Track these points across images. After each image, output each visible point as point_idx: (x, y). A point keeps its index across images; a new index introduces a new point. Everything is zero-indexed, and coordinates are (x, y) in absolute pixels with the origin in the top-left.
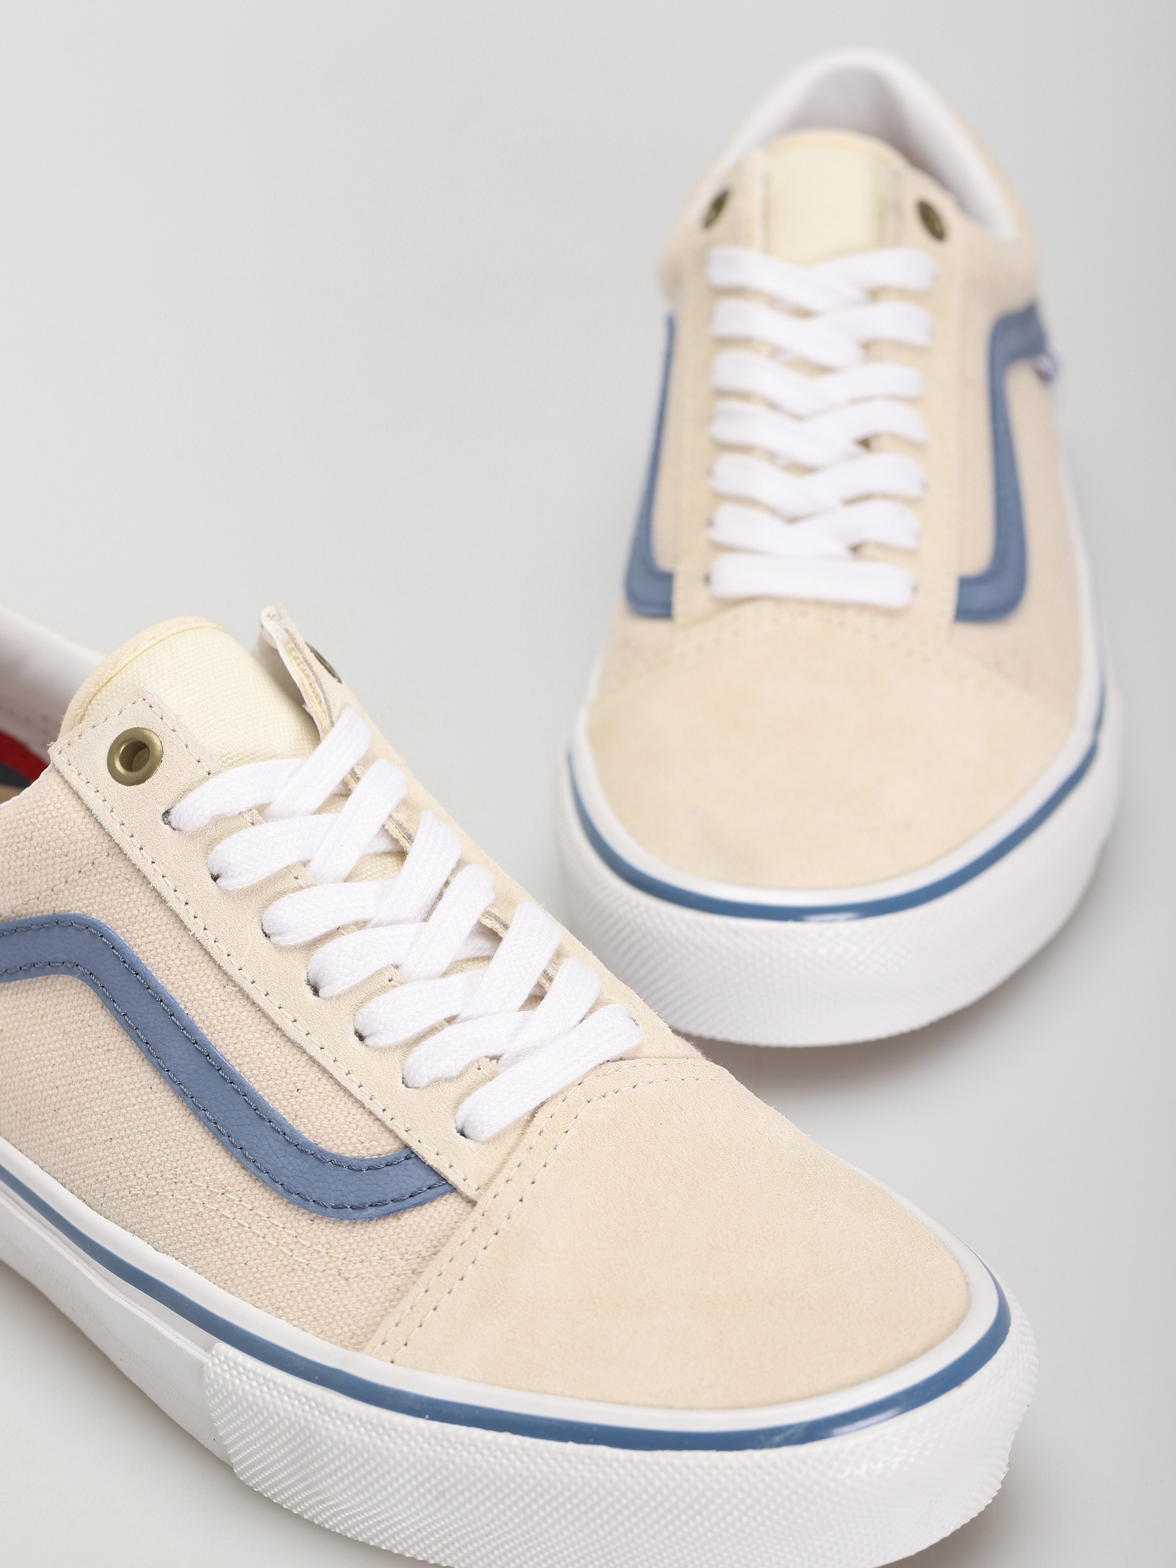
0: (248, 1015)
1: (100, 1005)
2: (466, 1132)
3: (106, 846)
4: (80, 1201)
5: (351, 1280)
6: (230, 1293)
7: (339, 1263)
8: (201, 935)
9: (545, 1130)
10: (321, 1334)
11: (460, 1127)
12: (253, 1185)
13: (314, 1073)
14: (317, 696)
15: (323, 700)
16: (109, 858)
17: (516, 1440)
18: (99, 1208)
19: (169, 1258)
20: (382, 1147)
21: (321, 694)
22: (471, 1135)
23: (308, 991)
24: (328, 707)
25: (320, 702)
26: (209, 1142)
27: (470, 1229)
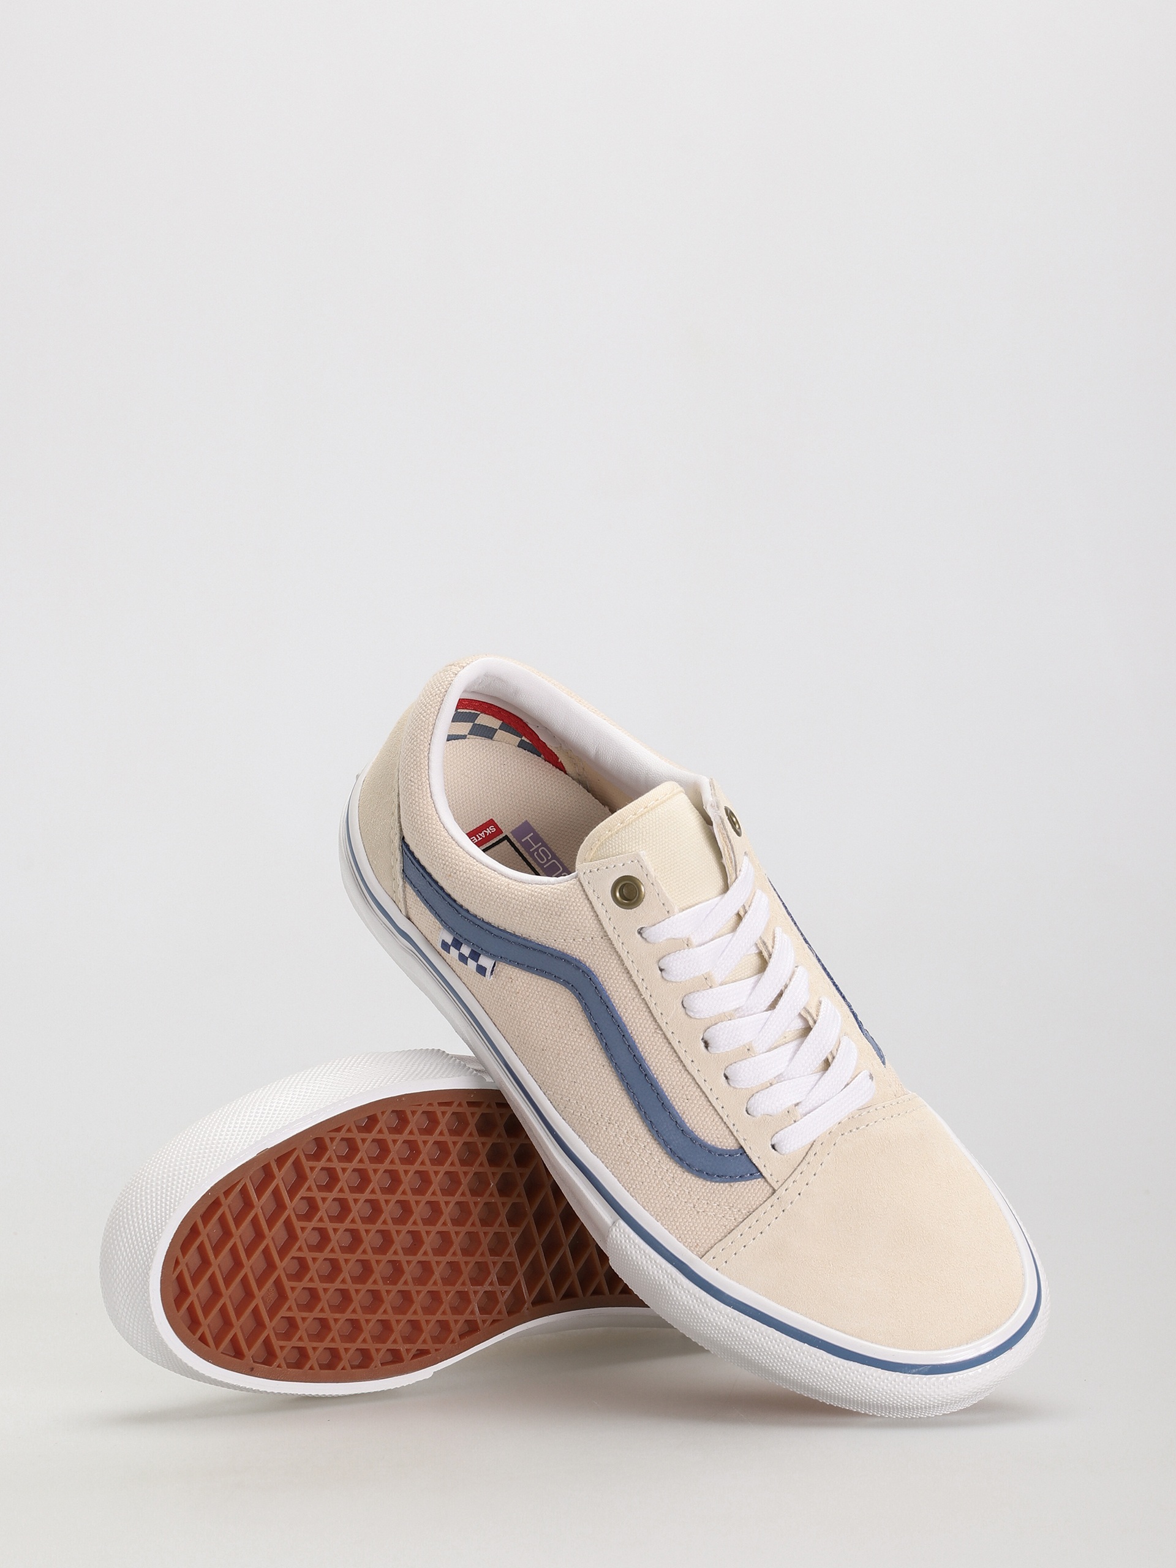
0: (666, 1048)
1: (581, 1010)
2: (776, 1147)
3: (601, 934)
4: (549, 1102)
5: (700, 1213)
6: (631, 1195)
7: (695, 1201)
8: (648, 999)
9: (818, 1153)
10: (679, 1238)
11: (773, 1143)
12: (653, 1142)
13: (698, 1092)
14: (731, 858)
15: (733, 861)
16: (602, 940)
17: (777, 1334)
18: (560, 1112)
19: (598, 1159)
20: (729, 1144)
21: (733, 858)
22: (778, 1150)
23: (703, 1044)
24: (736, 865)
25: (732, 862)
26: (632, 1110)
27: (770, 1206)
